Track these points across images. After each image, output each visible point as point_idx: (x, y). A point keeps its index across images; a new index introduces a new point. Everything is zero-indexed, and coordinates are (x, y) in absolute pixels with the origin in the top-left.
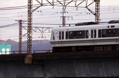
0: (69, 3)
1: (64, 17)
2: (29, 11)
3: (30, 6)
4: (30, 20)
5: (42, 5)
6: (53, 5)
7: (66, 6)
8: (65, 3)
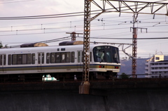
0: (143, 8)
1: (134, 29)
2: (85, 20)
3: (87, 13)
4: (87, 32)
5: (104, 11)
6: (120, 11)
7: (138, 13)
8: (136, 9)
